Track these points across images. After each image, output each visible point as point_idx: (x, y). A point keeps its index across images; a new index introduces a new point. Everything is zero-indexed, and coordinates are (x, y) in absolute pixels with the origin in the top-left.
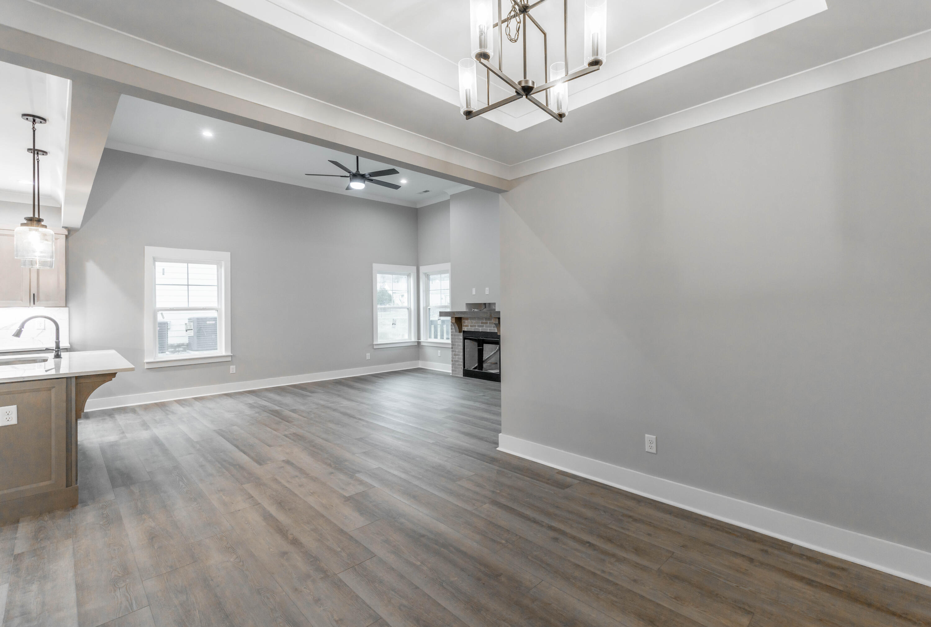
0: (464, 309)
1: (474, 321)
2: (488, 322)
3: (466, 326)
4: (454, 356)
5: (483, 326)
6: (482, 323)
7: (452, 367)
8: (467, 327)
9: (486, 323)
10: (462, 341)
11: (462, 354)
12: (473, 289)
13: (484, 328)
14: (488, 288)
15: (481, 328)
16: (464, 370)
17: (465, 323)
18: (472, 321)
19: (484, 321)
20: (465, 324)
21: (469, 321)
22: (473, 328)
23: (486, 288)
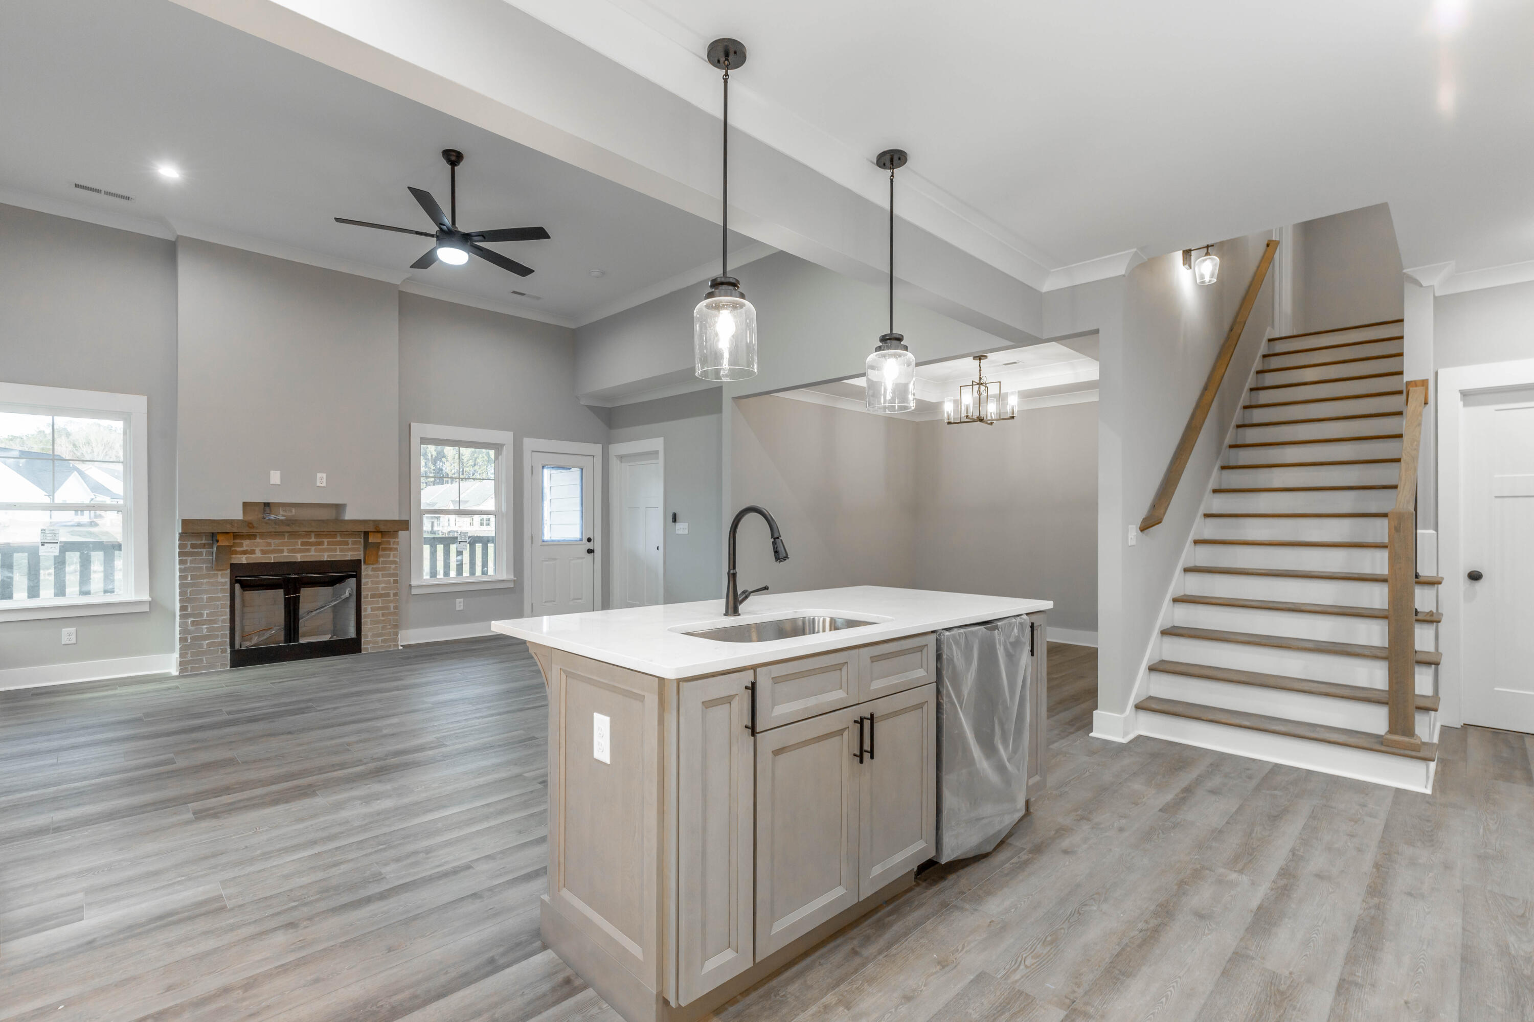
0: (237, 514)
1: (277, 541)
2: (326, 541)
3: (245, 552)
4: (190, 628)
5: (308, 550)
6: (303, 544)
7: (181, 655)
8: (248, 555)
9: (321, 543)
10: (228, 587)
11: (228, 617)
12: (272, 472)
13: (312, 553)
14: (324, 475)
15: (300, 554)
16: (234, 652)
17: (241, 545)
18: (269, 541)
19: (313, 540)
20: (239, 549)
21: (258, 540)
22: (272, 556)
23: (319, 475)
